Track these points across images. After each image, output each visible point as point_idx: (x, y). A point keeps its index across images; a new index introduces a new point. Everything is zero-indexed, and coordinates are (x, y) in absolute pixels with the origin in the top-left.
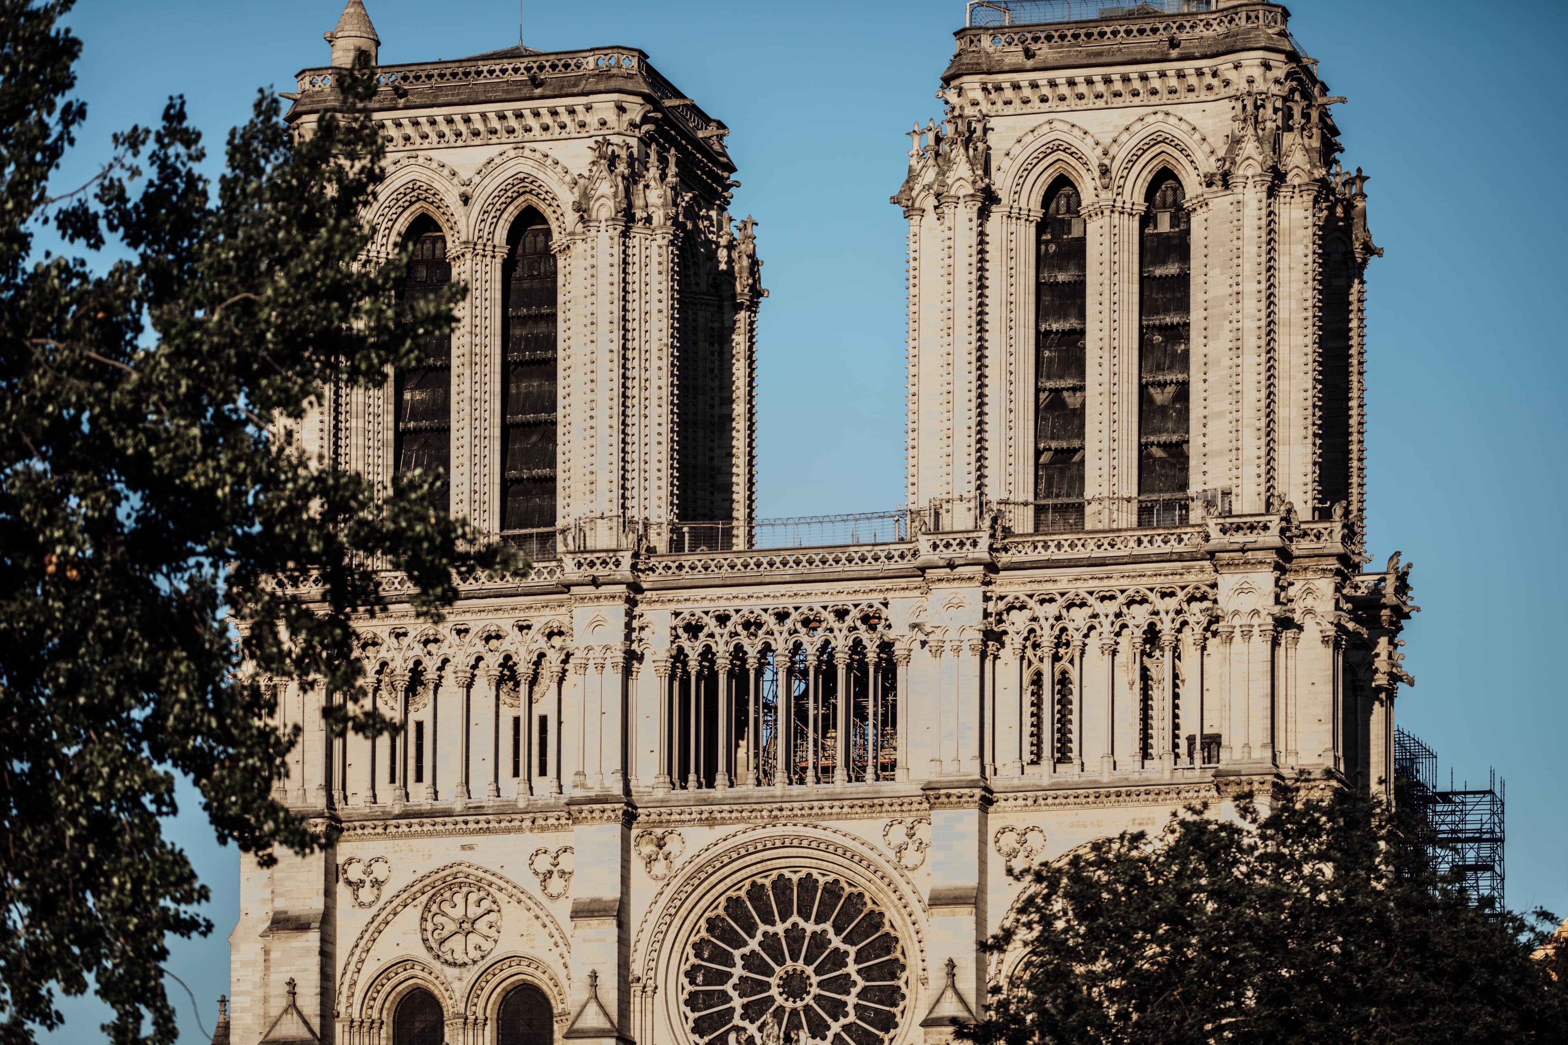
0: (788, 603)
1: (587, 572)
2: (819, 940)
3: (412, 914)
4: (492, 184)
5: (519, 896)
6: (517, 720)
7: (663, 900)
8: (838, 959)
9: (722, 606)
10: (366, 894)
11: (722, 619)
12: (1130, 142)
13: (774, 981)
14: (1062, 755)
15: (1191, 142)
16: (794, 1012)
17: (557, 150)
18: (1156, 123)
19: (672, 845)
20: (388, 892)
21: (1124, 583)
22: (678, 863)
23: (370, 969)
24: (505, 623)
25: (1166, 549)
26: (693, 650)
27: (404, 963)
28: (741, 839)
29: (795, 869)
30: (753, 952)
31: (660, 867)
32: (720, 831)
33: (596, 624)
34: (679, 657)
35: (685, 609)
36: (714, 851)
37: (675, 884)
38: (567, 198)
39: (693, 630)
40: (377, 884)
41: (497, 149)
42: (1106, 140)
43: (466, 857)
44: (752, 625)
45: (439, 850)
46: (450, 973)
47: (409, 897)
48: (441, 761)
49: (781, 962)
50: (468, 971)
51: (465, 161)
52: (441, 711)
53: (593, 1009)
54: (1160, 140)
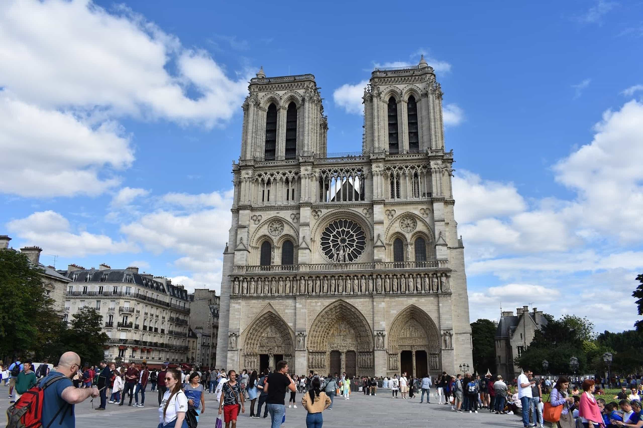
1: (304, 160)
2: (348, 232)
3: (266, 227)
4: (286, 97)
5: (288, 223)
6: (293, 190)
7: (317, 224)
8: (352, 236)
10: (257, 222)
11: (330, 171)
12: (406, 90)
13: (339, 240)
14: (398, 197)
15: (417, 90)
16: (343, 246)
17: (298, 91)
18: (411, 87)
19: (319, 213)
20: (261, 222)
21: (410, 164)
22: (320, 216)
23: (258, 236)
25: (418, 157)
26: (324, 176)
27: (265, 236)
28: (333, 212)
29: (343, 218)
30: (335, 235)
31: (317, 217)
32: (329, 210)
33: (306, 170)
34: (321, 178)
36: (328, 214)
37: (320, 220)
38: (300, 99)
39: (324, 172)
40: (259, 221)
41: (287, 91)
42: (401, 89)
43: (278, 215)
44: (336, 172)
45: (272, 214)
46: (273, 237)
47: (265, 223)
48: (272, 197)
49: (340, 236)
50: (278, 238)
51: (281, 93)
52: (272, 188)
53: (304, 243)
54: (411, 90)
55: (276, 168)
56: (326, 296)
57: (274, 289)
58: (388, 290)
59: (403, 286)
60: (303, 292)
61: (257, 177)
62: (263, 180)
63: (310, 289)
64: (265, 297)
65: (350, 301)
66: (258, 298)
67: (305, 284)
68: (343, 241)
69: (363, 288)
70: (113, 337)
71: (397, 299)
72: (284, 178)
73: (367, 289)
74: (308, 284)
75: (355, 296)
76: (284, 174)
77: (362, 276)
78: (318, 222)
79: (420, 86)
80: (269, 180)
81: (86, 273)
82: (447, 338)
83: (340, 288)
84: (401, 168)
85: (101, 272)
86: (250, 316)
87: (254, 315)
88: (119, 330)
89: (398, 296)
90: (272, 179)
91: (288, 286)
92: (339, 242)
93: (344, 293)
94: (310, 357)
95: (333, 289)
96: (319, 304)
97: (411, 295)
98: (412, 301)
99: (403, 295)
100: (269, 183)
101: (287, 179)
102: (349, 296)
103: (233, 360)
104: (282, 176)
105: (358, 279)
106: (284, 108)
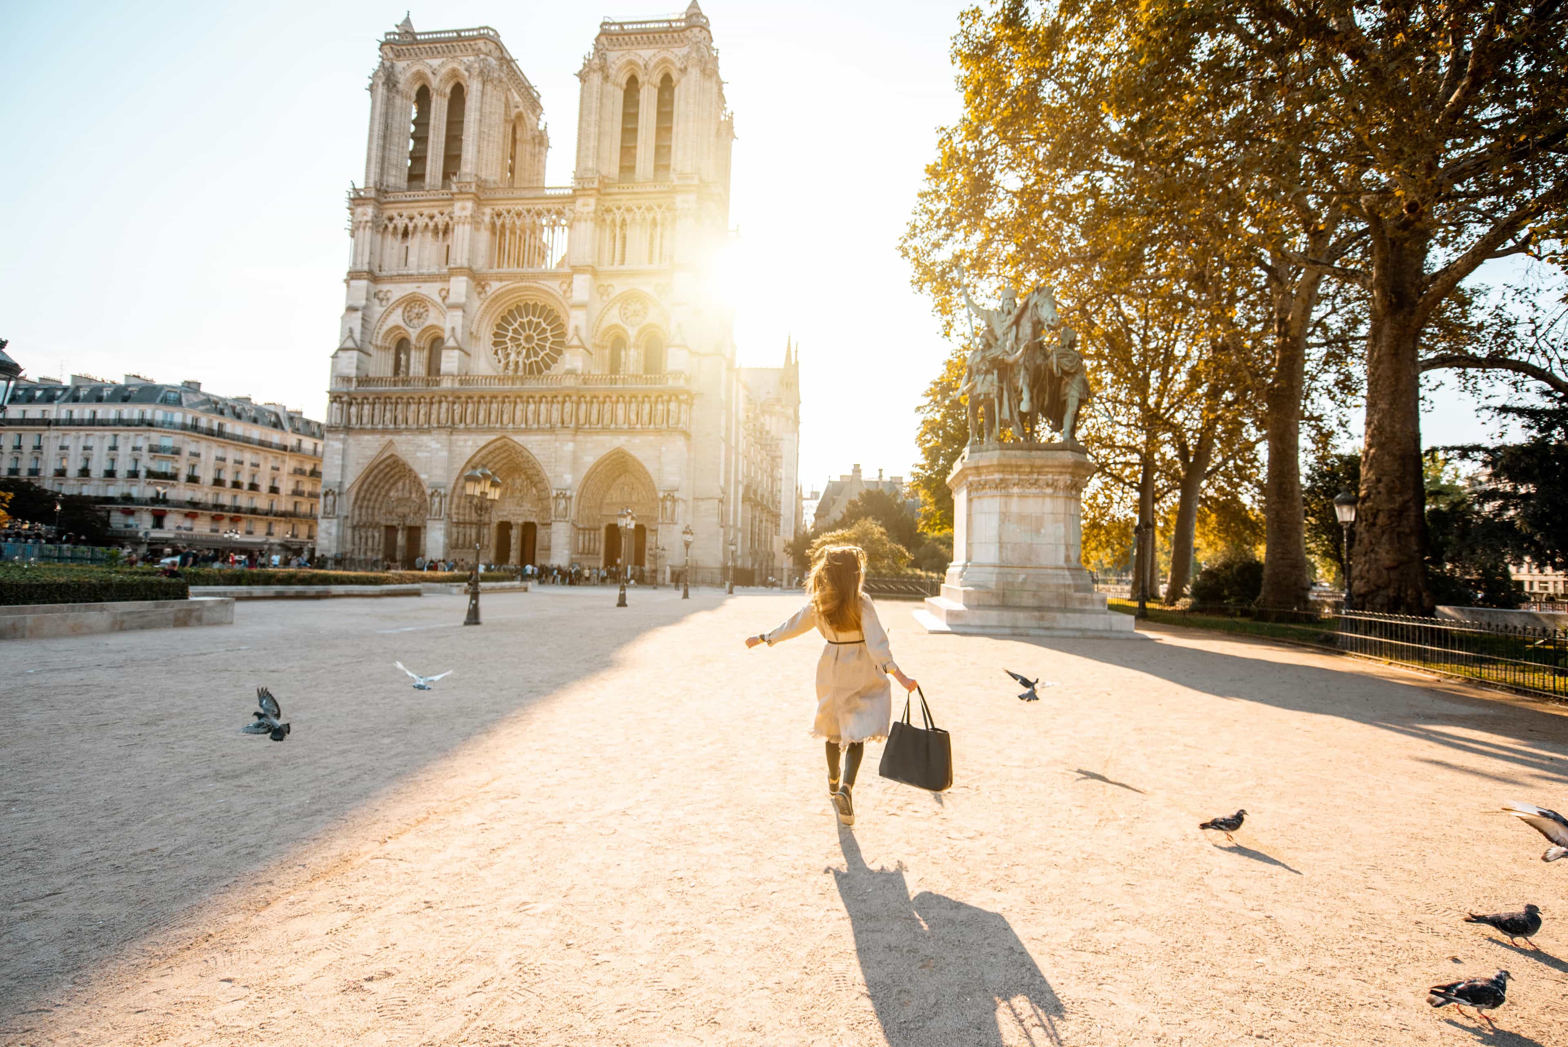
0: (531, 207)
1: (459, 188)
2: (538, 324)
3: (399, 311)
4: (444, 71)
5: (434, 304)
7: (483, 307)
8: (544, 331)
9: (508, 207)
10: (384, 303)
11: (509, 212)
12: (655, 60)
13: (522, 338)
14: (623, 262)
16: (528, 349)
17: (463, 59)
18: (664, 54)
19: (487, 289)
20: (391, 302)
22: (489, 294)
23: (385, 328)
24: (435, 212)
26: (499, 223)
27: (397, 327)
28: (511, 286)
29: (531, 300)
30: (516, 328)
31: (483, 296)
32: (504, 283)
33: (463, 209)
34: (493, 224)
35: (497, 208)
36: (502, 291)
37: (488, 302)
38: (467, 75)
39: (499, 215)
40: (388, 299)
41: (445, 59)
42: (648, 59)
43: (418, 290)
44: (519, 215)
45: (409, 288)
46: (411, 330)
47: (398, 303)
48: (412, 259)
49: (524, 331)
50: (419, 330)
51: (435, 62)
52: (413, 242)
53: (452, 339)
54: (665, 60)
55: (416, 204)
56: (479, 430)
57: (400, 417)
58: (582, 421)
59: (607, 416)
60: (444, 422)
61: (386, 222)
62: (395, 228)
63: (457, 418)
64: (385, 431)
65: (519, 439)
66: (373, 431)
67: (448, 410)
68: (529, 339)
69: (542, 418)
70: (140, 496)
71: (595, 437)
72: (431, 225)
73: (549, 420)
74: (453, 411)
75: (528, 431)
76: (432, 217)
77: (541, 398)
78: (485, 304)
79: (677, 53)
80: (406, 227)
81: (101, 389)
82: (669, 504)
83: (505, 417)
84: (629, 210)
85: (125, 388)
86: (361, 461)
87: (365, 461)
88: (149, 483)
89: (597, 433)
90: (411, 226)
91: (422, 412)
92: (522, 341)
93: (511, 425)
94: (454, 530)
95: (493, 417)
96: (470, 443)
97: (618, 431)
98: (619, 442)
99: (605, 430)
100: (405, 234)
101: (436, 226)
102: (517, 431)
103: (330, 534)
104: (427, 220)
105: (535, 402)
106: (441, 94)
